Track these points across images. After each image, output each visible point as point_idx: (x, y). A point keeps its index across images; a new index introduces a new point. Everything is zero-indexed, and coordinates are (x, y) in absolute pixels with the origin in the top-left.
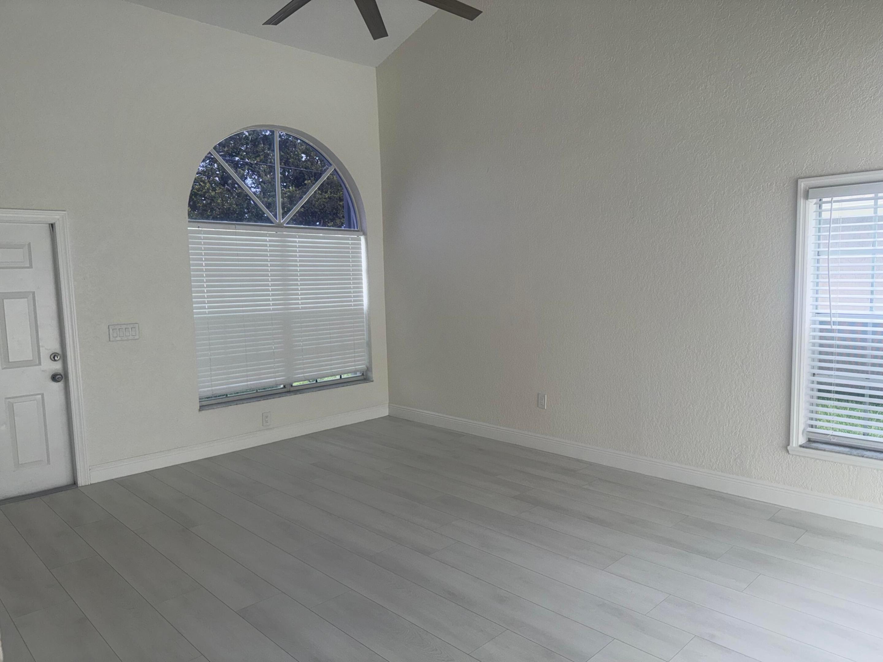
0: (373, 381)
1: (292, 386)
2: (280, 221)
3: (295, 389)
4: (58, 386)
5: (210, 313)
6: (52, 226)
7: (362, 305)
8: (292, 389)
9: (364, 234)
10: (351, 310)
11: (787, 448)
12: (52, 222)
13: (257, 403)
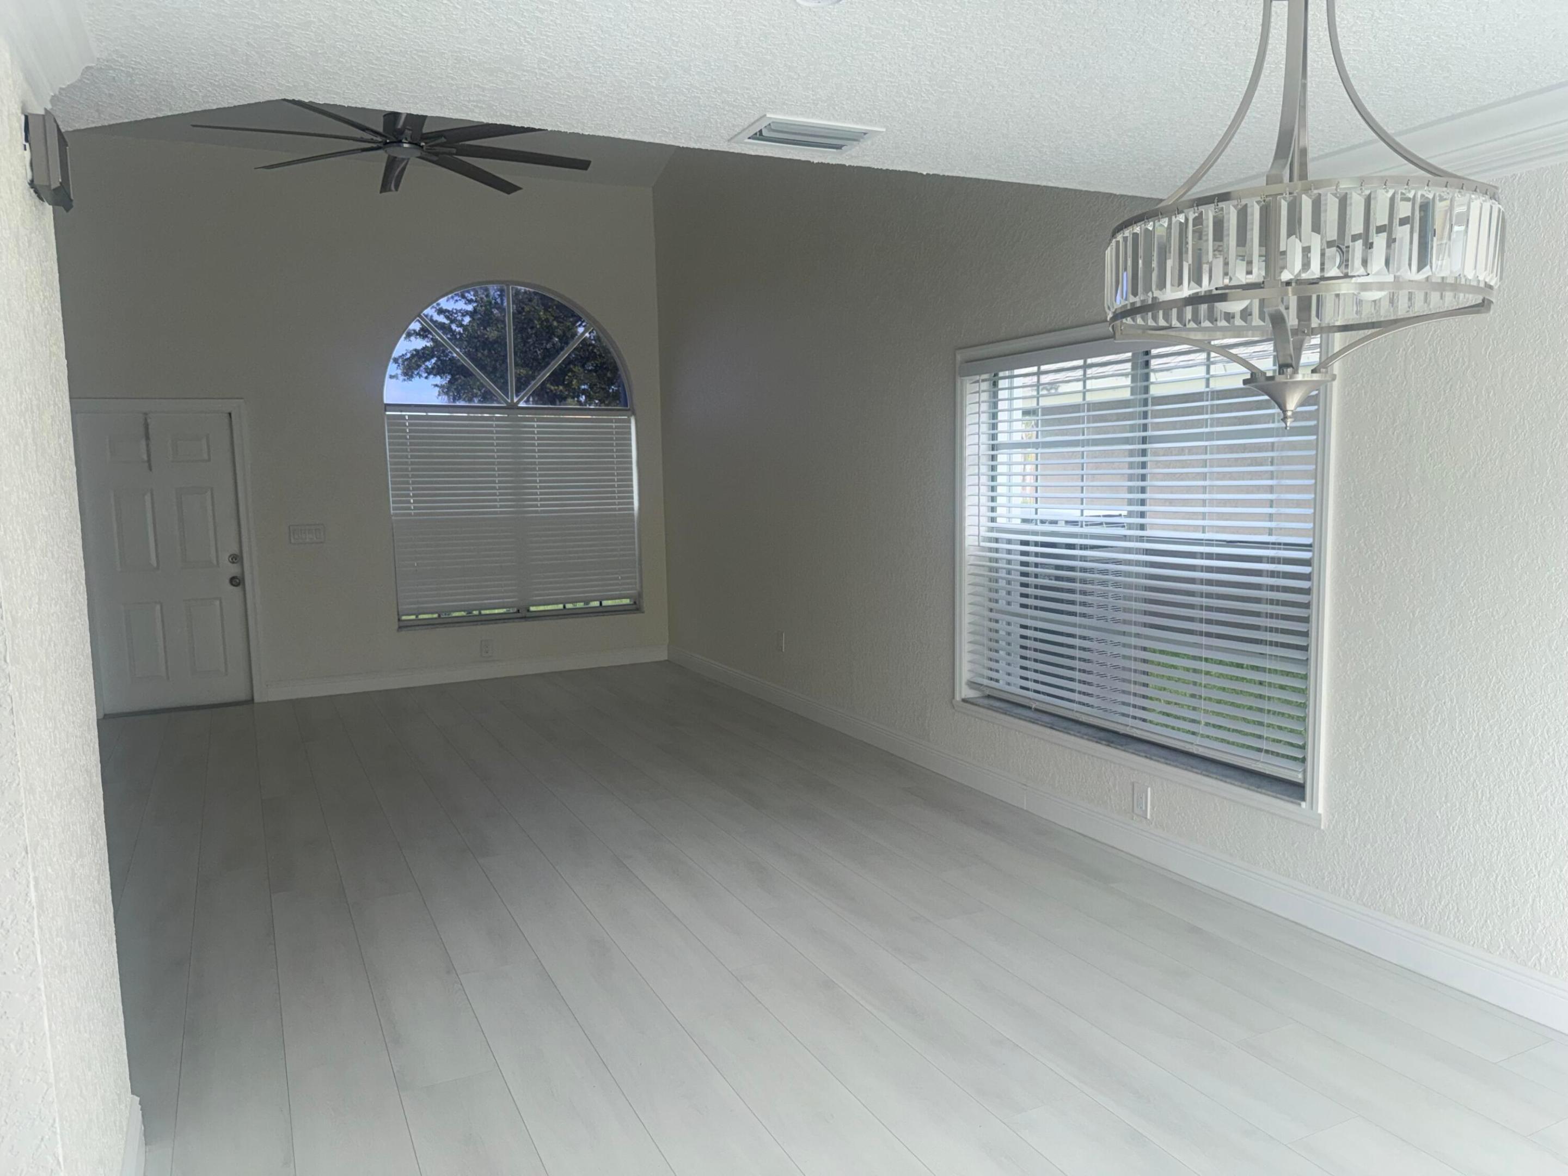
0: (643, 612)
1: (528, 611)
2: (512, 400)
3: (533, 615)
4: (237, 590)
5: (416, 515)
6: (230, 414)
7: (633, 509)
8: (528, 615)
9: (634, 413)
10: (615, 515)
11: (952, 702)
12: (229, 411)
13: (474, 628)
